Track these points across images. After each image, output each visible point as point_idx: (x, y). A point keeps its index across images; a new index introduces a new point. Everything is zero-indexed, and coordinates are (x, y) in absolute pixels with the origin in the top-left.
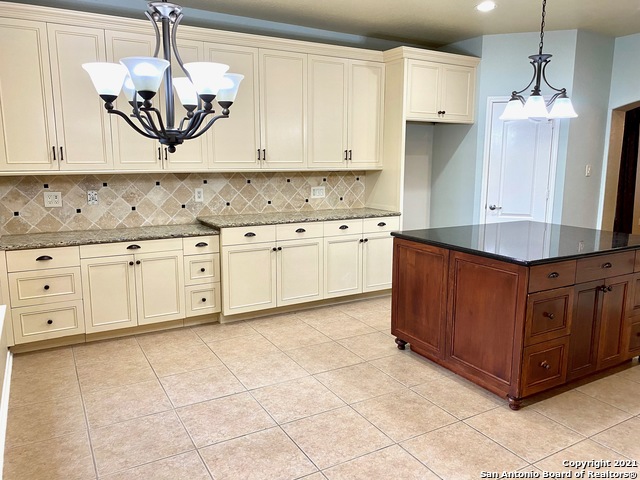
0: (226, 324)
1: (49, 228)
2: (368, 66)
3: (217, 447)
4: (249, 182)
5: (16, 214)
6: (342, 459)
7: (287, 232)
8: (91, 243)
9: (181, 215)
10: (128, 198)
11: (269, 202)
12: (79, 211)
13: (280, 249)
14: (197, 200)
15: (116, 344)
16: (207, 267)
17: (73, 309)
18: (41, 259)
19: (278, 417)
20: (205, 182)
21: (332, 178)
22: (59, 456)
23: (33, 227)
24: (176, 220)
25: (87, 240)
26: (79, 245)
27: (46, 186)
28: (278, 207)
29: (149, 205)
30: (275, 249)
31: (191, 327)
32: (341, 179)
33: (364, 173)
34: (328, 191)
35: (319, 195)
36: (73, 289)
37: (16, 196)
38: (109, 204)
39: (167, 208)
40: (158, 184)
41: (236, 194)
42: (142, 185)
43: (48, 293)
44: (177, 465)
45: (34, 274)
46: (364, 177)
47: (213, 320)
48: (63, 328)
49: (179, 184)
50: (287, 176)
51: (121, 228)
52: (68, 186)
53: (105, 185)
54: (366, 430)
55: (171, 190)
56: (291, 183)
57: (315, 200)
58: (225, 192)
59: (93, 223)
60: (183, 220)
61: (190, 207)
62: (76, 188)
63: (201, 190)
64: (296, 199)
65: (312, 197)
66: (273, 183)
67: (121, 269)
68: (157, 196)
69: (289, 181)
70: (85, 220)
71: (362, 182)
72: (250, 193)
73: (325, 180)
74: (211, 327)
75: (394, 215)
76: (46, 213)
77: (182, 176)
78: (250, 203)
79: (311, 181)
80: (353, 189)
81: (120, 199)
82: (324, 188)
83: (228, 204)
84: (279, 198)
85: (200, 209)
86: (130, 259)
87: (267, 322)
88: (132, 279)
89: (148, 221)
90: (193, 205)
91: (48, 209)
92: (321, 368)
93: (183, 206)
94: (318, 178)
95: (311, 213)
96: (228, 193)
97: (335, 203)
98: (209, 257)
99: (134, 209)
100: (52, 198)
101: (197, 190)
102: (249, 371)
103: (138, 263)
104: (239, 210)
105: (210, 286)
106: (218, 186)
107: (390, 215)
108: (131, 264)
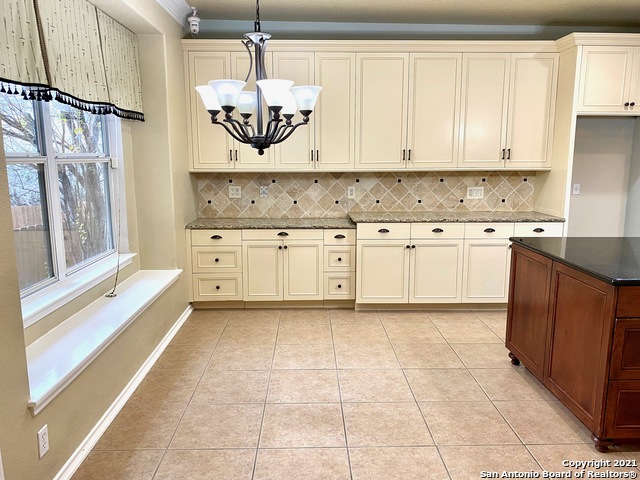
0: (360, 311)
1: (231, 215)
2: (536, 59)
3: (281, 407)
4: (399, 181)
5: (209, 202)
6: (374, 444)
7: (423, 231)
8: (250, 228)
9: (334, 210)
10: (291, 193)
11: (420, 201)
12: (253, 202)
13: (414, 247)
14: (349, 197)
15: (264, 313)
16: (344, 257)
17: (235, 279)
18: (214, 237)
19: (345, 396)
20: (358, 181)
21: (493, 178)
22: (176, 383)
23: (220, 213)
24: (330, 214)
25: (248, 225)
26: (241, 229)
27: (231, 181)
28: (429, 206)
29: (308, 200)
30: (408, 247)
31: (329, 309)
32: (504, 179)
33: (533, 173)
34: (487, 191)
35: (476, 195)
36: (236, 263)
37: (209, 188)
38: (276, 197)
39: (323, 203)
40: (316, 182)
41: (386, 192)
42: (304, 182)
43: (218, 265)
44: (244, 411)
45: (209, 249)
46: (534, 178)
47: (348, 306)
48: (227, 294)
49: (334, 182)
50: (441, 176)
51: (285, 218)
52: (245, 181)
53: (274, 181)
54: (416, 427)
55: (327, 187)
56: (445, 183)
57: (471, 200)
58: (376, 190)
59: (263, 213)
60: (336, 214)
61: (343, 203)
62: (252, 184)
63: (353, 188)
64: (448, 199)
65: (468, 197)
66: (425, 183)
67: (273, 252)
68: (315, 192)
69: (442, 180)
70: (257, 209)
71: (530, 184)
72: (400, 193)
73: (484, 180)
74: (345, 312)
75: (556, 221)
76: (230, 202)
77: (337, 175)
78: (399, 201)
79: (468, 181)
80: (519, 191)
81: (285, 194)
82: (482, 188)
83: (378, 202)
84: (430, 197)
85: (351, 205)
86: (280, 243)
87: (396, 316)
88: (281, 261)
89: (307, 213)
90: (346, 201)
91: (231, 199)
92: (416, 365)
93: (337, 202)
94: (477, 178)
95: (465, 214)
96: (378, 191)
97: (496, 205)
98: (346, 248)
99: (295, 202)
100: (234, 191)
101: (350, 188)
102: (350, 353)
103: (286, 247)
104: (388, 208)
105: (346, 275)
106: (369, 185)
107: (551, 221)
108: (280, 248)
